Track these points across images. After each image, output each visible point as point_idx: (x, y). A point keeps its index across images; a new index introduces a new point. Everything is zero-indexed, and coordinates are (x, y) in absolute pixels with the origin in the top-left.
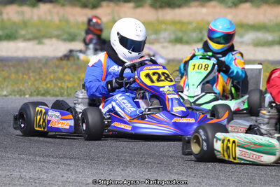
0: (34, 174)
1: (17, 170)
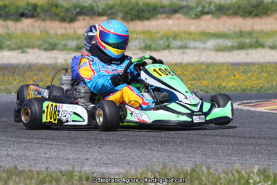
0: (19, 152)
1: (5, 149)
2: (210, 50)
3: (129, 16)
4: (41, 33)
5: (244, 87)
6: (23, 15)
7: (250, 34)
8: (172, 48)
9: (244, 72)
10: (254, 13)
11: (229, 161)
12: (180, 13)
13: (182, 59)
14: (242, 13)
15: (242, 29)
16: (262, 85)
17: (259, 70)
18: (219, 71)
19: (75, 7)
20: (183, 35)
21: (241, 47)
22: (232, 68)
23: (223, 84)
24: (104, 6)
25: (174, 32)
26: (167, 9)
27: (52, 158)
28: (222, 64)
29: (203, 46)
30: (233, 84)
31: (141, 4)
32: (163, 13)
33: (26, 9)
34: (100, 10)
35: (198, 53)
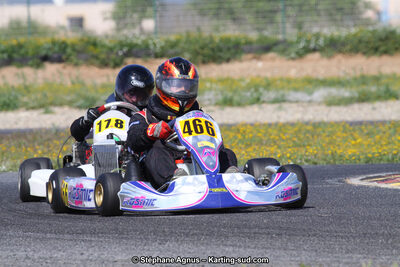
2: (320, 104)
3: (200, 58)
4: (73, 83)
5: (370, 155)
6: (46, 59)
7: (377, 79)
8: (264, 102)
9: (368, 134)
10: (382, 49)
11: (349, 260)
12: (275, 51)
13: (279, 117)
14: (364, 50)
15: (365, 73)
16: (395, 152)
17: (392, 131)
18: (333, 133)
19: (122, 45)
20: (278, 82)
21: (364, 98)
22: (351, 128)
23: (339, 152)
24: (163, 44)
25: (266, 79)
26: (255, 46)
27: (91, 260)
28: (337, 123)
29: (308, 98)
30: (354, 150)
31: (217, 40)
32: (249, 52)
33: (50, 49)
34: (158, 50)
35: (301, 109)
